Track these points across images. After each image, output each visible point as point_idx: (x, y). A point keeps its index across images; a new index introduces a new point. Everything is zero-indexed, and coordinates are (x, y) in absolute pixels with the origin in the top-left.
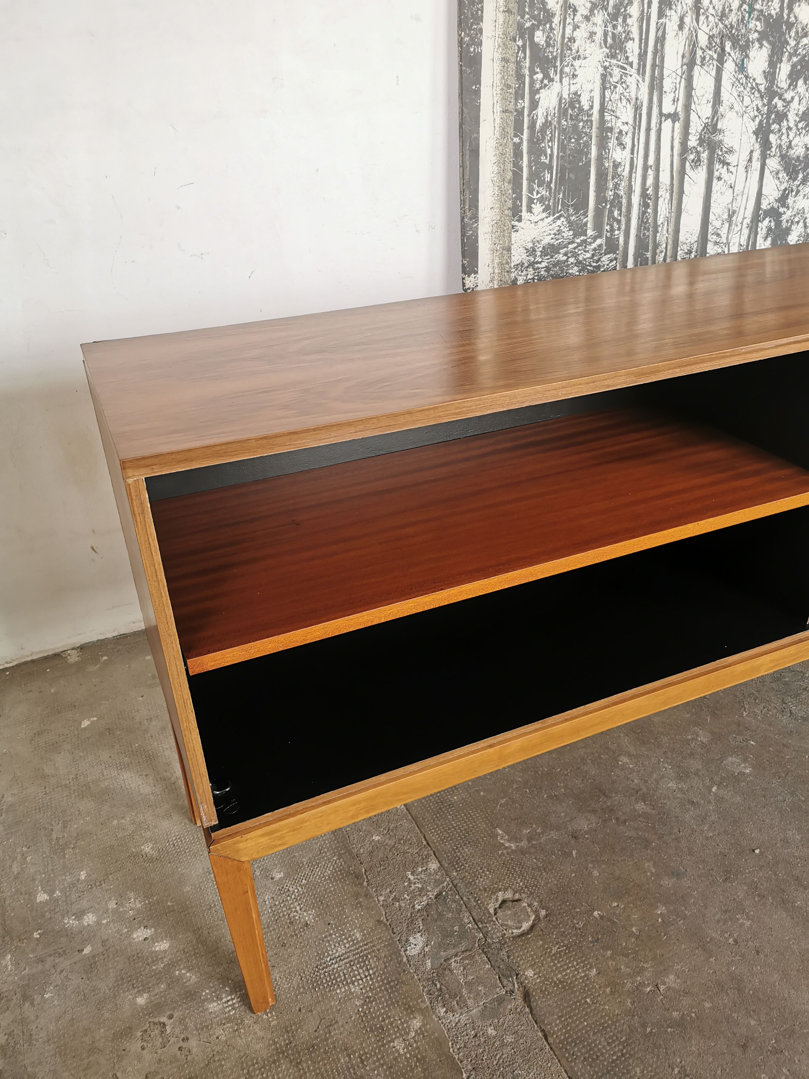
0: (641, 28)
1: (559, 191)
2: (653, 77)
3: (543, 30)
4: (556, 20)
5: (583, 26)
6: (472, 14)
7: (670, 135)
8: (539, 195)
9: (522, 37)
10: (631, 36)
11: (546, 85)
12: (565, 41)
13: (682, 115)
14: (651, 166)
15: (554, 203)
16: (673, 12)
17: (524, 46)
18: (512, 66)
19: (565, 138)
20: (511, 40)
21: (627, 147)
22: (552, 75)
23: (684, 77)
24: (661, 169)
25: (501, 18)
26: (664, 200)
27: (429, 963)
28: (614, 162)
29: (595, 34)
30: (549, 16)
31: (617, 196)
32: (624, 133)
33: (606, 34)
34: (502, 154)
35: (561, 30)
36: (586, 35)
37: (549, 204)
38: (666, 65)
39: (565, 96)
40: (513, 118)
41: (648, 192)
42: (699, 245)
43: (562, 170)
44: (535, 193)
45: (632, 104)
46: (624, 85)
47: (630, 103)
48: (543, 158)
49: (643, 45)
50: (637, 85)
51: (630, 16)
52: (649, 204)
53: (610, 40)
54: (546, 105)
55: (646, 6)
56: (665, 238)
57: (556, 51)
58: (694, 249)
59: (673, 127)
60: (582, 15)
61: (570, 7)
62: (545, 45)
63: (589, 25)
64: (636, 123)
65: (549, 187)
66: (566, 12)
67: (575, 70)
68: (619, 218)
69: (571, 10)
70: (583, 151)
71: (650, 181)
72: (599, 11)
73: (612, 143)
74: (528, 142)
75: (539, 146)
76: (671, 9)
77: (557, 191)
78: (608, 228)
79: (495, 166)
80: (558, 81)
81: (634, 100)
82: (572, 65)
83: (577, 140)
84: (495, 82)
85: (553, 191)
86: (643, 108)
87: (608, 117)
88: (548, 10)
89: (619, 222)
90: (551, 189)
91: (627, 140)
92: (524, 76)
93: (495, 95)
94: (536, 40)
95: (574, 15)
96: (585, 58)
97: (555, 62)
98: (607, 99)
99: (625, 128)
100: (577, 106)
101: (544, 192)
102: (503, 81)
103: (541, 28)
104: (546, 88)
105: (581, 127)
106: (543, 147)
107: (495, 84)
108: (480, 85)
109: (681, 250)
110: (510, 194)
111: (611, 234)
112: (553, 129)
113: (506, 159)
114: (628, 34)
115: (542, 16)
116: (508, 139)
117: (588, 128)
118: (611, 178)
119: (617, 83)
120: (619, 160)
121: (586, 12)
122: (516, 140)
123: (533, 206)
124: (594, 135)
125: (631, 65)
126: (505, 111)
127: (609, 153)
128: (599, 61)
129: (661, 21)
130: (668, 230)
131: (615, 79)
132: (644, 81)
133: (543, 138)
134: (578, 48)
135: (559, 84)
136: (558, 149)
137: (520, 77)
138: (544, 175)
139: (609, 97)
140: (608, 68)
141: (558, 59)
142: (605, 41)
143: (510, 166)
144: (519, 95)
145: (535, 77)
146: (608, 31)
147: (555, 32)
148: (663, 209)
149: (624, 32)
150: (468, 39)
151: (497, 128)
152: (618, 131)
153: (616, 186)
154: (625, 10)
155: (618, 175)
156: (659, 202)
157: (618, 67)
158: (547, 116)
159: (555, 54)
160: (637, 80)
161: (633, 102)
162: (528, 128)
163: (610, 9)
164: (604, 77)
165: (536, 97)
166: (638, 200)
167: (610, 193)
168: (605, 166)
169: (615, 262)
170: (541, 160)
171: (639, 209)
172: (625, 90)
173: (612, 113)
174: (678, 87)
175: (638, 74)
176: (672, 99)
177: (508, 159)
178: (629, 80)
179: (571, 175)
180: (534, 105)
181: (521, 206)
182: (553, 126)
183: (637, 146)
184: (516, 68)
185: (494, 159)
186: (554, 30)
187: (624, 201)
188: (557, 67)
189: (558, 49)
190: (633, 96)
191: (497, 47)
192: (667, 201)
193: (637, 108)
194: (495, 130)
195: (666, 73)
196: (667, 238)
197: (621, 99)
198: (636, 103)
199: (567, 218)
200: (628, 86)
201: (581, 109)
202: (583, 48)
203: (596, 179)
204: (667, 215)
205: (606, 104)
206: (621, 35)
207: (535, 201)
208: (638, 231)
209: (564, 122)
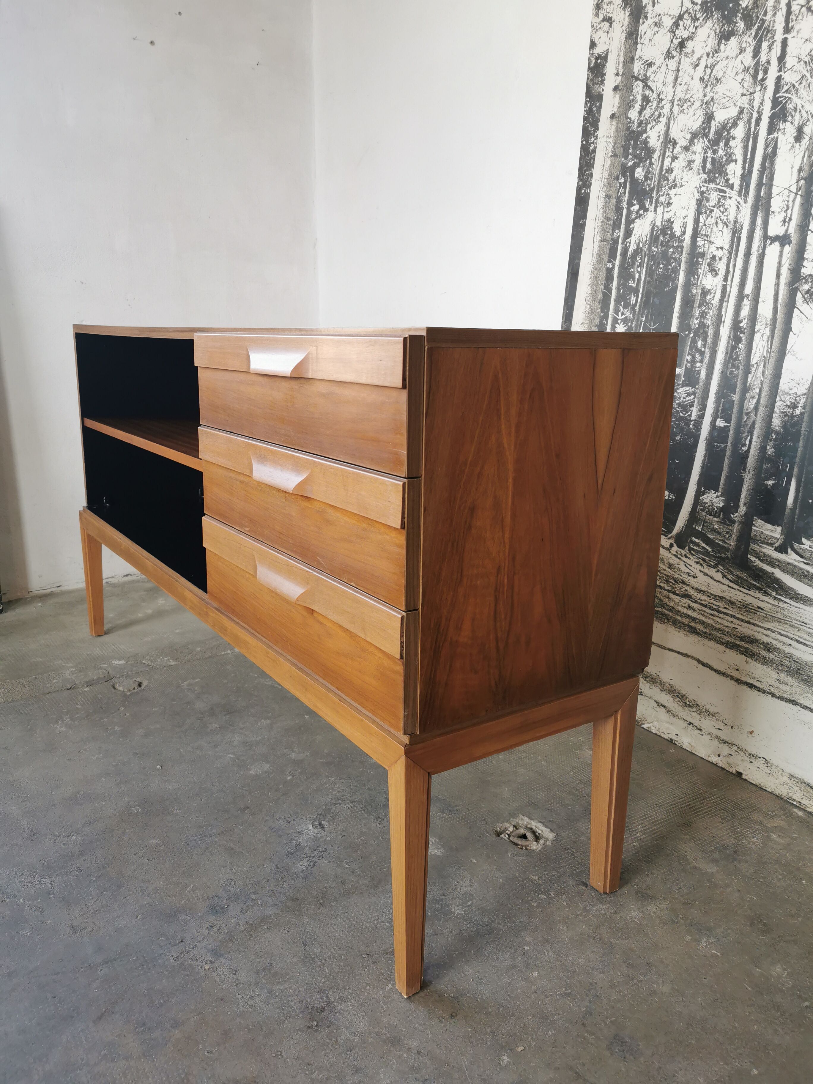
0: (745, 148)
1: (642, 314)
2: (758, 197)
3: (643, 167)
4: (656, 156)
5: (681, 157)
6: (586, 163)
7: (777, 260)
8: (623, 317)
9: (624, 175)
10: (734, 158)
11: (641, 215)
12: (663, 173)
13: (794, 238)
14: (748, 295)
15: (636, 325)
16: (788, 124)
17: (625, 183)
18: (613, 201)
19: (654, 264)
20: (614, 179)
21: (720, 273)
22: (647, 206)
23: (800, 193)
24: (760, 300)
25: (608, 162)
26: (762, 335)
28: (703, 289)
29: (694, 161)
30: (650, 152)
31: (703, 325)
32: (717, 258)
33: (705, 160)
34: (596, 277)
35: (660, 164)
36: (685, 164)
37: (631, 325)
38: (775, 183)
39: (658, 224)
40: (608, 247)
41: (741, 325)
42: (810, 400)
43: (647, 295)
44: (620, 314)
45: (729, 228)
46: (722, 209)
47: (727, 227)
48: (631, 282)
49: (747, 165)
50: (738, 207)
51: (734, 138)
52: (741, 338)
53: (709, 166)
54: (640, 233)
55: (753, 125)
56: (759, 382)
57: (653, 183)
58: (801, 404)
59: (781, 252)
60: (681, 147)
61: (670, 141)
62: (643, 179)
63: (688, 155)
64: (732, 248)
65: (633, 309)
66: (666, 146)
67: (671, 198)
68: (703, 349)
69: (671, 143)
70: (671, 276)
71: (745, 312)
72: (699, 140)
73: (703, 269)
74: (619, 268)
75: (629, 271)
76: (785, 121)
77: (641, 314)
78: (689, 358)
79: (589, 287)
80: (653, 210)
81: (732, 223)
82: (668, 194)
83: (666, 266)
84: (598, 216)
85: (636, 313)
86: (743, 231)
87: (700, 242)
88: (650, 148)
89: (702, 353)
90: (635, 311)
91: (721, 266)
92: (622, 209)
93: (596, 227)
94: (636, 175)
95: (674, 148)
96: (681, 186)
97: (652, 193)
98: (701, 224)
99: (719, 253)
100: (669, 232)
101: (628, 314)
102: (605, 215)
103: (641, 165)
104: (641, 218)
105: (670, 253)
106: (632, 272)
107: (597, 218)
108: (586, 220)
109: (781, 400)
110: (598, 313)
111: (692, 365)
112: (643, 255)
113: (599, 282)
114: (730, 156)
115: (643, 154)
116: (602, 265)
117: (678, 254)
118: (698, 305)
119: (714, 207)
120: (708, 287)
121: (685, 143)
122: (610, 265)
123: (617, 325)
124: (683, 260)
125: (731, 187)
126: (603, 240)
127: (698, 279)
128: (696, 187)
129: (772, 136)
130: (763, 372)
131: (712, 203)
132: (746, 202)
133: (633, 264)
134: (675, 177)
135: (653, 213)
136: (646, 274)
137: (619, 210)
138: (630, 298)
139: (703, 222)
140: (705, 193)
141: (655, 190)
142: (704, 167)
143: (601, 288)
144: (616, 226)
145: (632, 209)
146: (707, 157)
147: (654, 166)
148: (760, 346)
149: (725, 155)
150: (581, 183)
151: (595, 255)
152: (711, 256)
153: (703, 315)
154: (729, 133)
155: (706, 302)
156: (755, 338)
157: (716, 191)
158: (639, 243)
159: (652, 186)
160: (738, 202)
161: (731, 226)
162: (621, 255)
163: (711, 136)
164: (699, 203)
165: (631, 227)
166: (728, 332)
167: (696, 321)
168: (692, 292)
169: (693, 397)
170: (629, 283)
171: (728, 343)
172: (723, 213)
173: (705, 238)
174: (791, 204)
175: (740, 195)
176: (782, 219)
177: (601, 282)
178: (728, 202)
179: (656, 300)
180: (628, 233)
181: (607, 324)
182: (644, 253)
183: (731, 273)
184: (616, 202)
185: (589, 282)
186: (653, 164)
187: (711, 332)
188: (653, 197)
189: (655, 181)
190: (732, 218)
191: (602, 186)
192: (765, 338)
193: (736, 232)
194: (593, 256)
195: (775, 190)
196: (762, 382)
197: (717, 223)
198: (735, 226)
200: (726, 210)
201: (673, 236)
202: (680, 177)
203: (681, 305)
204: (765, 355)
205: (699, 229)
206: (722, 159)
207: (619, 321)
208: (723, 367)
209: (654, 249)
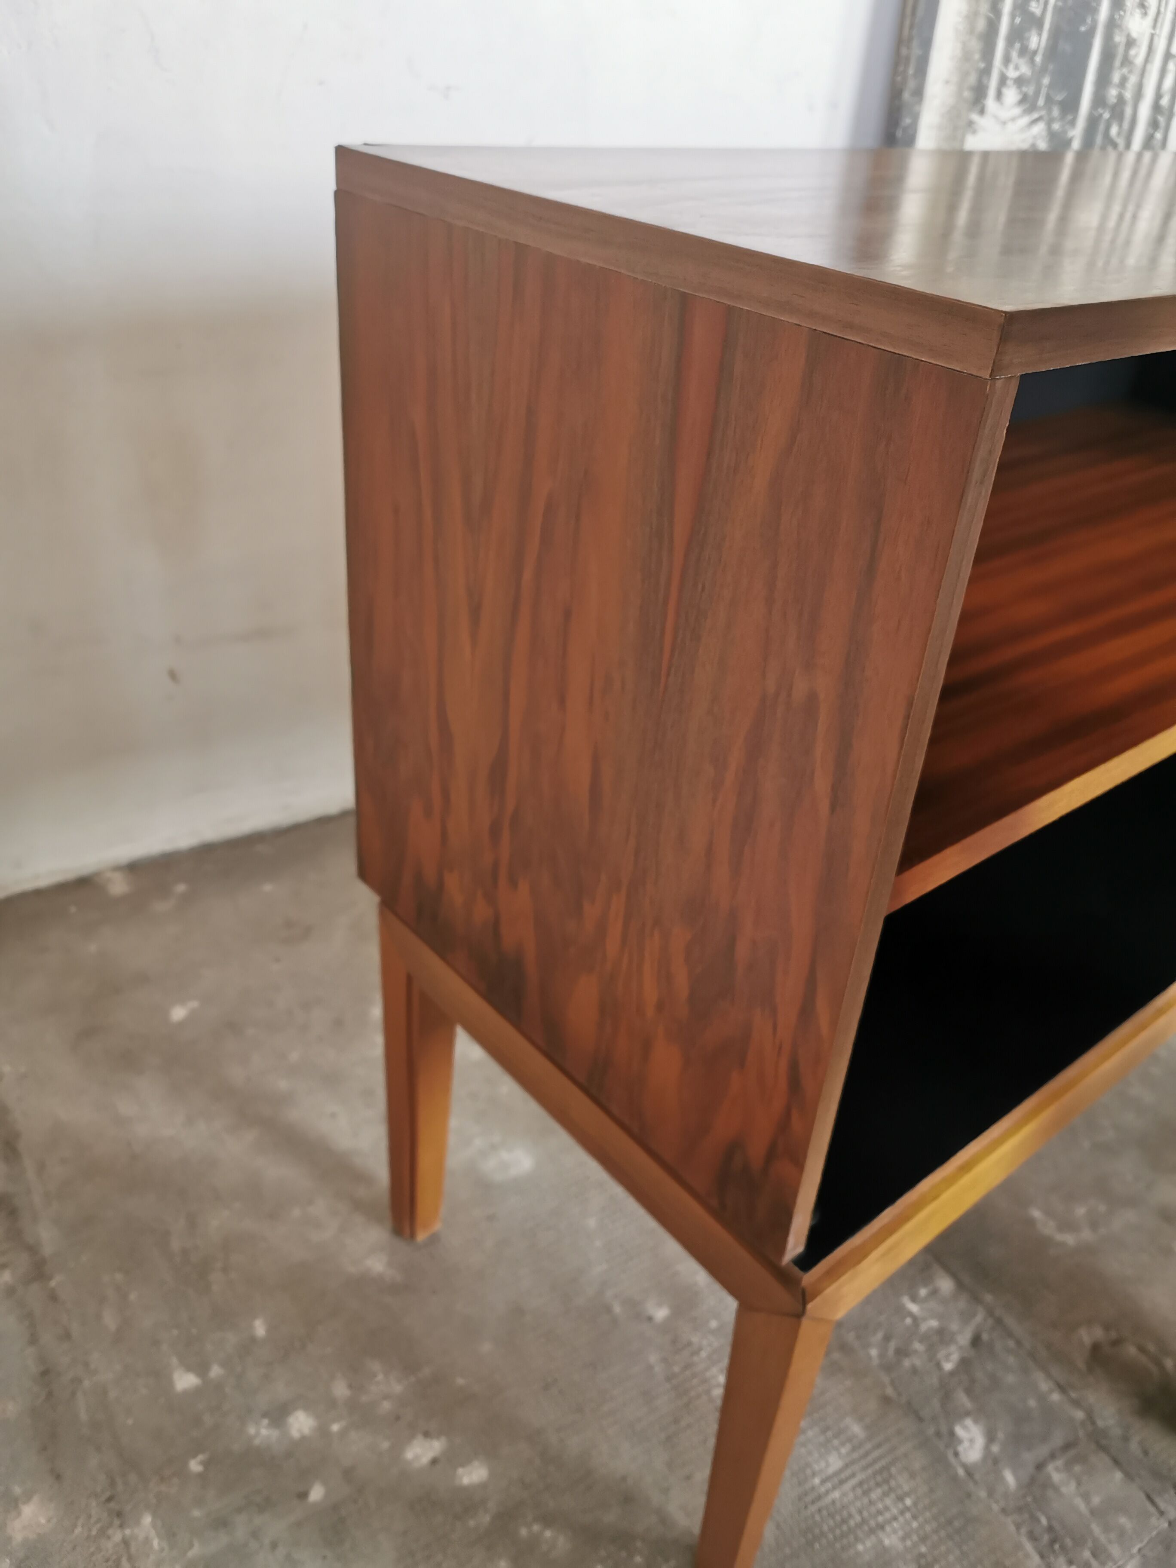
1: (1045, 71)
8: (1017, 73)
15: (1035, 92)
27: (1010, 1478)
28: (1127, 36)
31: (1121, 99)
37: (1027, 92)
41: (1162, 102)
44: (1011, 68)
52: (1159, 123)
65: (1032, 61)
68: (1117, 140)
71: (1168, 83)
79: (963, 3)
85: (1037, 69)
90: (1035, 65)
101: (1024, 69)
110: (975, 61)
118: (1118, 64)
120: (1135, 34)
123: (1005, 90)
127: (1124, 17)
138: (1030, 37)
153: (1123, 81)
155: (1129, 61)
166: (1147, 113)
167: (1113, 92)
168: (1114, 41)
170: (1030, 7)
171: (1146, 129)
179: (1066, 46)
181: (988, 87)
187: (1128, 111)
199: (1049, 124)
203: (1099, 60)
207: (1010, 83)
